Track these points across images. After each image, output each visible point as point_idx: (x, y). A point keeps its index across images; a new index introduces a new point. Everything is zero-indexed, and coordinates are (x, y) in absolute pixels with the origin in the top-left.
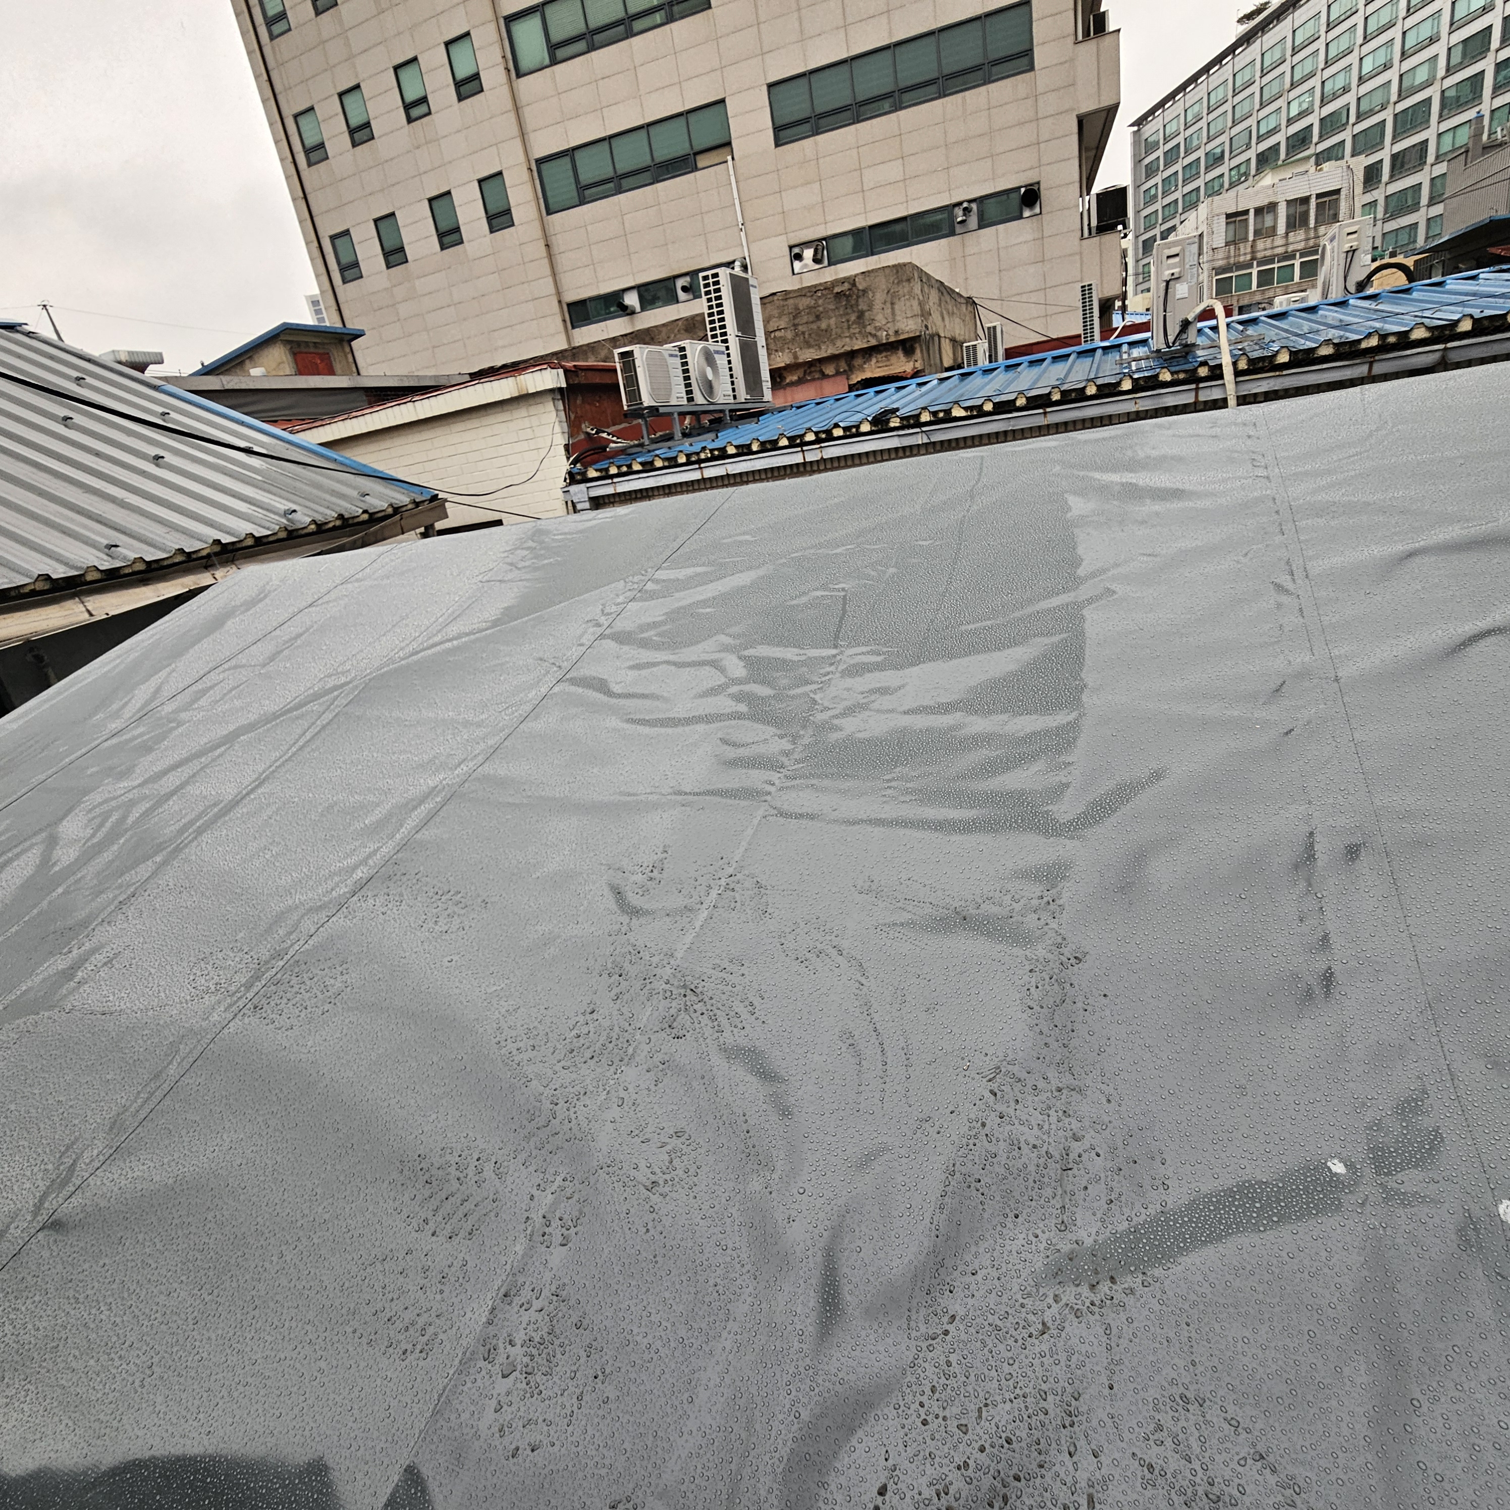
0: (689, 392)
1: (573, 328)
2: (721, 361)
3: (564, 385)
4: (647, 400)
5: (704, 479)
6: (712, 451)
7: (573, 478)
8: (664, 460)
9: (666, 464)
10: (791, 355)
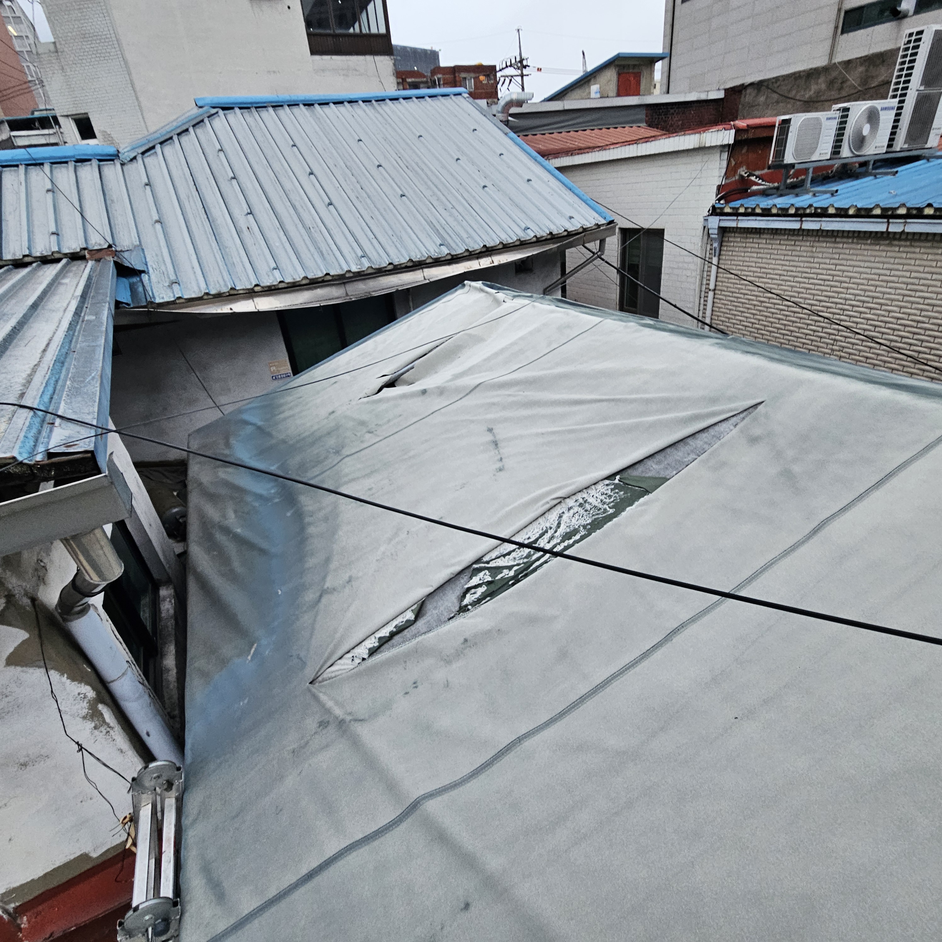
0: (836, 147)
1: (842, 33)
2: (887, 116)
3: (732, 142)
4: (788, 159)
5: (800, 230)
6: (817, 208)
7: (715, 211)
8: (780, 209)
9: (780, 212)
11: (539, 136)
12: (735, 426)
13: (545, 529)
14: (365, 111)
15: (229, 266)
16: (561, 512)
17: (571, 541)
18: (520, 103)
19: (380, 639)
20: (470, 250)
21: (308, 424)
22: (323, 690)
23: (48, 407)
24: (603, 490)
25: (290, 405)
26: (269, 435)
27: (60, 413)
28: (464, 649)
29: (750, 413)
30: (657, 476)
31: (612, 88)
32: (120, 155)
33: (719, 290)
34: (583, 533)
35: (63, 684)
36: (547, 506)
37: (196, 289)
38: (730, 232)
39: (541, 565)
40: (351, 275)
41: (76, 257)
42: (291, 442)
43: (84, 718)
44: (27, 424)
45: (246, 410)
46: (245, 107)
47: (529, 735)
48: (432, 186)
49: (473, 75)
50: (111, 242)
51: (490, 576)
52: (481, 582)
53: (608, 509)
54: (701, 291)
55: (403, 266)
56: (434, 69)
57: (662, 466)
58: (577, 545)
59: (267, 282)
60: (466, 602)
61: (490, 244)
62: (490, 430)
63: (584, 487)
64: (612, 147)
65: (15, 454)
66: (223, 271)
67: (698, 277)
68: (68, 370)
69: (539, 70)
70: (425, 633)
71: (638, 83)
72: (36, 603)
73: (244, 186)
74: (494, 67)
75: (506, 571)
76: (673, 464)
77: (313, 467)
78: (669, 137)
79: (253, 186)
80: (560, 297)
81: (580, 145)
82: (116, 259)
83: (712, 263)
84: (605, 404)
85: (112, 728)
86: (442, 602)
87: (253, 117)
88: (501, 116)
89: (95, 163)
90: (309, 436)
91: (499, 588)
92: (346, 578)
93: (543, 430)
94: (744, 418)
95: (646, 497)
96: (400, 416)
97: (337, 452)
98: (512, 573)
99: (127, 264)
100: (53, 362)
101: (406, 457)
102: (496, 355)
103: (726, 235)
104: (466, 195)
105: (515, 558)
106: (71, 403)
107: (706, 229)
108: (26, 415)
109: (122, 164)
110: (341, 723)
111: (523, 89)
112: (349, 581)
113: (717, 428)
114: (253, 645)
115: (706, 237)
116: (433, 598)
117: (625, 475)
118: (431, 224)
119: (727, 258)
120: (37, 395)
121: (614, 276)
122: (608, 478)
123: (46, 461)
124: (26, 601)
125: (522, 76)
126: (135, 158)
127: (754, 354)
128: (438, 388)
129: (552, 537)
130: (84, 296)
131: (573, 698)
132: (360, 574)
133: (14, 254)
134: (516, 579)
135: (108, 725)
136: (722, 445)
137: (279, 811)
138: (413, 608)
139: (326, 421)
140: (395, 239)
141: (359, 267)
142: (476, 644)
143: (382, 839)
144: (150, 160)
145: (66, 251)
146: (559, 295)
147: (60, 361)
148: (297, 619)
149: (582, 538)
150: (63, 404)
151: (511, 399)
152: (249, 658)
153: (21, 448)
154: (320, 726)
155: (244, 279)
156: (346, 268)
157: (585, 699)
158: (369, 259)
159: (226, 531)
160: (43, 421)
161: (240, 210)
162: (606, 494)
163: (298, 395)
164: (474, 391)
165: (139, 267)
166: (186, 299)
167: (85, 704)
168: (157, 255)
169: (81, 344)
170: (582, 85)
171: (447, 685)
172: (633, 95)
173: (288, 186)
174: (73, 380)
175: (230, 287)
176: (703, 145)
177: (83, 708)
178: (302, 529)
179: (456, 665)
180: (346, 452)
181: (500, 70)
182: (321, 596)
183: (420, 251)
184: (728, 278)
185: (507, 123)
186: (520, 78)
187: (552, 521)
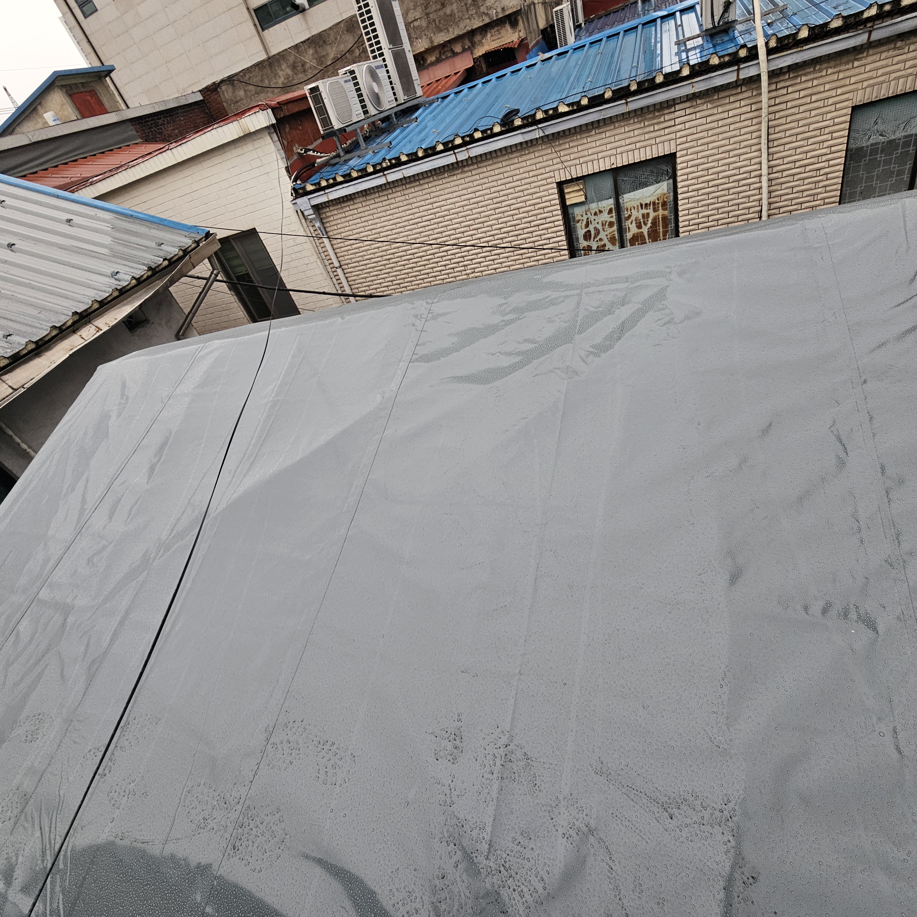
0: (364, 107)
1: (263, 30)
2: (382, 74)
3: (274, 121)
4: (337, 125)
5: (388, 183)
6: (390, 160)
7: (298, 193)
8: (358, 171)
9: (360, 174)
10: (428, 40)
20: (57, 325)
31: (71, 111)
33: (345, 265)
38: (323, 208)
54: (328, 272)
61: (80, 308)
67: (318, 261)
71: (99, 101)
103: (322, 211)
107: (299, 211)
115: (303, 220)
119: (335, 232)
172: (102, 114)
176: (248, 132)
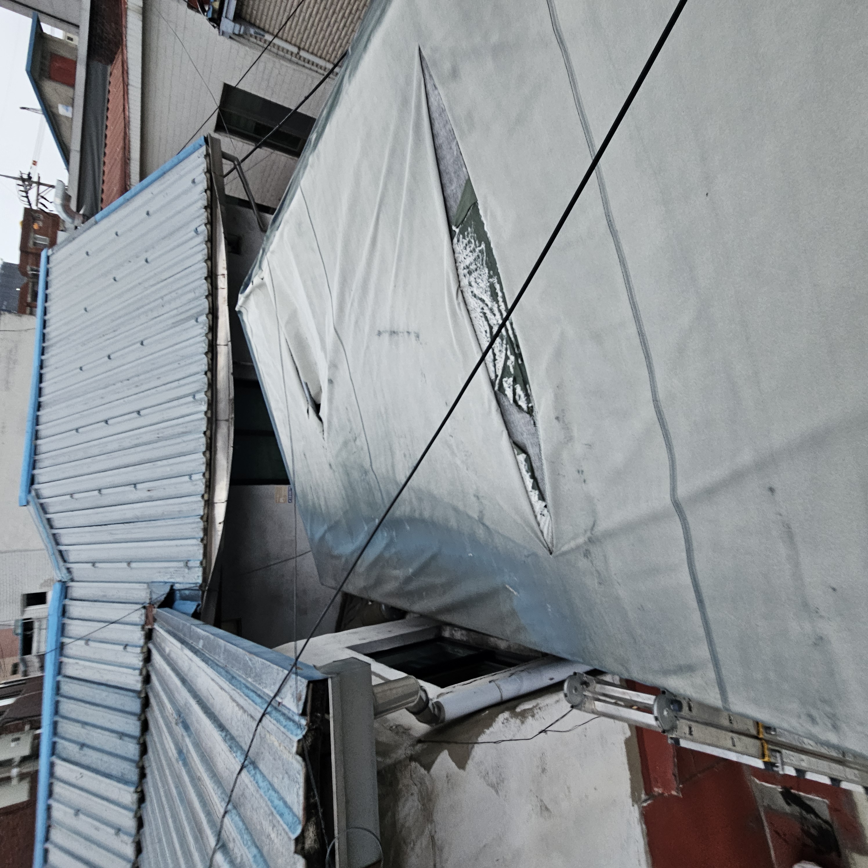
7: (216, 20)
11: (105, 188)
12: (436, 88)
13: (481, 314)
14: (52, 356)
15: (179, 516)
16: (471, 294)
17: (500, 294)
18: (66, 198)
19: (533, 488)
20: (207, 294)
21: (336, 489)
22: (560, 546)
23: (266, 702)
24: (462, 247)
25: (316, 499)
26: (337, 523)
27: (272, 695)
28: (564, 422)
29: (427, 67)
30: (463, 188)
31: (63, 89)
32: (63, 580)
33: (300, 43)
34: (496, 281)
35: (492, 732)
36: (462, 305)
37: (196, 548)
38: (241, 10)
39: (513, 329)
40: (209, 412)
41: (149, 635)
42: (348, 507)
43: (523, 722)
44: (275, 722)
45: (312, 535)
46: (33, 464)
47: (655, 391)
48: (137, 313)
49: (32, 235)
50: (140, 606)
51: (509, 378)
52: (512, 387)
53: (480, 248)
54: (297, 63)
55: (210, 362)
56: (20, 271)
57: (455, 180)
58: (505, 290)
59: (201, 487)
60: (524, 405)
61: (204, 272)
62: (379, 333)
63: (454, 265)
64: (127, 113)
65: (296, 739)
66: (183, 522)
67: (282, 62)
68: (239, 676)
69: (35, 163)
70: (540, 450)
71: (63, 59)
72: (423, 739)
73: (108, 485)
74: (26, 209)
75: (509, 363)
76: (456, 167)
77: (374, 495)
78: (126, 46)
79: (111, 476)
80: (272, 217)
81: (120, 147)
82: (156, 606)
83: (271, 42)
84: (381, 216)
85: (538, 704)
86: (519, 427)
87: (44, 460)
88: (78, 221)
89: (67, 602)
90: (346, 491)
91: (522, 373)
92: (474, 499)
93: (392, 284)
94: (431, 76)
95: (479, 207)
96: (347, 409)
97: (366, 473)
98: (512, 358)
99: (163, 598)
100: (231, 685)
101: (385, 416)
102: (311, 304)
103: (243, 15)
104: (152, 282)
105: (500, 351)
106: (266, 683)
107: (233, 37)
108: (267, 721)
109: (72, 580)
110: (590, 540)
111: (52, 187)
112: (478, 498)
113: (433, 109)
114: (506, 588)
115: (242, 40)
116: (513, 434)
117: (453, 220)
118: (175, 325)
119: (268, 22)
120: (254, 707)
121: (263, 152)
122: (452, 238)
123: (308, 718)
124: (419, 747)
125: (39, 184)
126: (68, 569)
127: (369, 39)
128: (330, 368)
129: (491, 310)
130: (183, 642)
131: (637, 341)
132: (474, 487)
133: (137, 681)
134: (518, 356)
135: (534, 707)
136: (451, 109)
137: (642, 608)
138: (516, 453)
139: (336, 474)
140: (183, 363)
141: (203, 403)
142: (563, 410)
143: (693, 538)
144: (72, 557)
145: (142, 642)
146: (270, 217)
147: (232, 679)
148: (496, 548)
149: (500, 282)
150: (266, 691)
151: (356, 304)
152: (515, 593)
153: (292, 733)
154: (587, 557)
155: (195, 506)
156: (202, 415)
157: (641, 331)
158: (198, 392)
159: (408, 580)
160: (276, 709)
161: (131, 494)
162: (466, 245)
163: (309, 489)
164: (340, 335)
165: (167, 589)
166: (204, 558)
167: (513, 721)
168: (160, 572)
169: (221, 659)
170: (57, 123)
171: (590, 446)
172: (75, 68)
173: (115, 446)
174: (249, 675)
175: (200, 520)
176: (141, 10)
177: (515, 722)
178: (423, 521)
179: (575, 433)
180: (367, 465)
181: (30, 205)
182: (484, 524)
183: (199, 343)
184: (290, 28)
185: (86, 218)
186: (41, 187)
187: (476, 305)
